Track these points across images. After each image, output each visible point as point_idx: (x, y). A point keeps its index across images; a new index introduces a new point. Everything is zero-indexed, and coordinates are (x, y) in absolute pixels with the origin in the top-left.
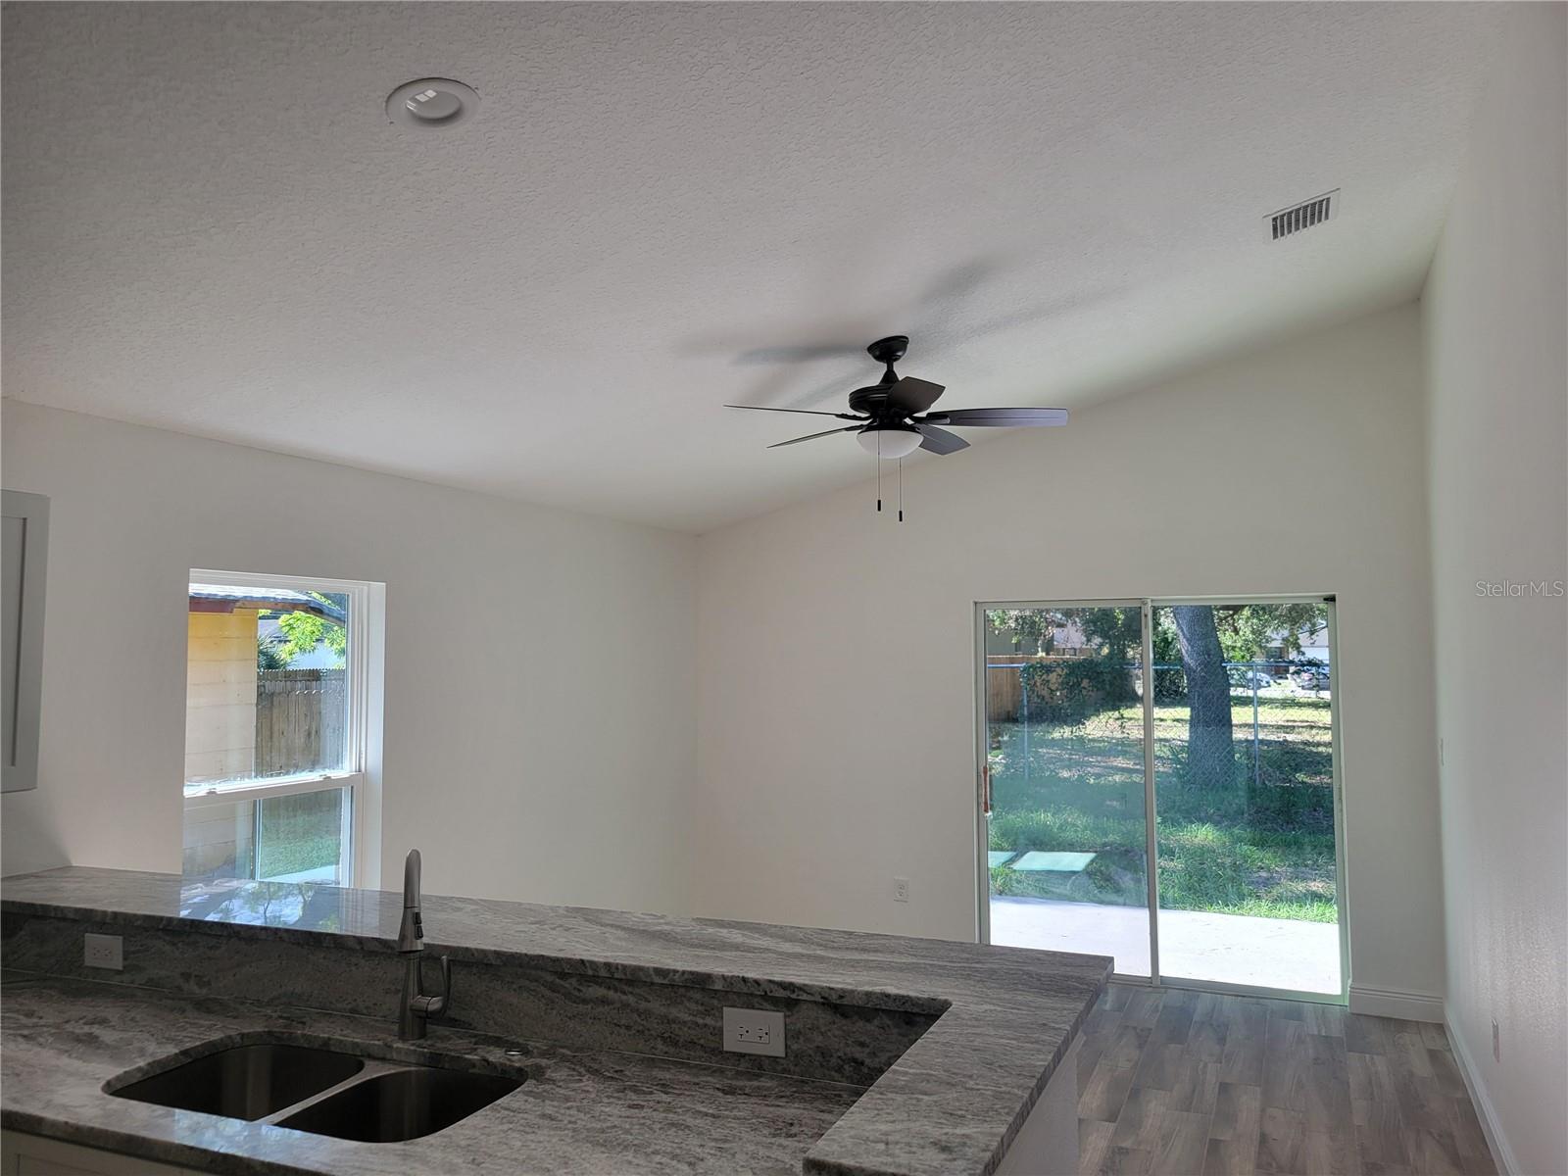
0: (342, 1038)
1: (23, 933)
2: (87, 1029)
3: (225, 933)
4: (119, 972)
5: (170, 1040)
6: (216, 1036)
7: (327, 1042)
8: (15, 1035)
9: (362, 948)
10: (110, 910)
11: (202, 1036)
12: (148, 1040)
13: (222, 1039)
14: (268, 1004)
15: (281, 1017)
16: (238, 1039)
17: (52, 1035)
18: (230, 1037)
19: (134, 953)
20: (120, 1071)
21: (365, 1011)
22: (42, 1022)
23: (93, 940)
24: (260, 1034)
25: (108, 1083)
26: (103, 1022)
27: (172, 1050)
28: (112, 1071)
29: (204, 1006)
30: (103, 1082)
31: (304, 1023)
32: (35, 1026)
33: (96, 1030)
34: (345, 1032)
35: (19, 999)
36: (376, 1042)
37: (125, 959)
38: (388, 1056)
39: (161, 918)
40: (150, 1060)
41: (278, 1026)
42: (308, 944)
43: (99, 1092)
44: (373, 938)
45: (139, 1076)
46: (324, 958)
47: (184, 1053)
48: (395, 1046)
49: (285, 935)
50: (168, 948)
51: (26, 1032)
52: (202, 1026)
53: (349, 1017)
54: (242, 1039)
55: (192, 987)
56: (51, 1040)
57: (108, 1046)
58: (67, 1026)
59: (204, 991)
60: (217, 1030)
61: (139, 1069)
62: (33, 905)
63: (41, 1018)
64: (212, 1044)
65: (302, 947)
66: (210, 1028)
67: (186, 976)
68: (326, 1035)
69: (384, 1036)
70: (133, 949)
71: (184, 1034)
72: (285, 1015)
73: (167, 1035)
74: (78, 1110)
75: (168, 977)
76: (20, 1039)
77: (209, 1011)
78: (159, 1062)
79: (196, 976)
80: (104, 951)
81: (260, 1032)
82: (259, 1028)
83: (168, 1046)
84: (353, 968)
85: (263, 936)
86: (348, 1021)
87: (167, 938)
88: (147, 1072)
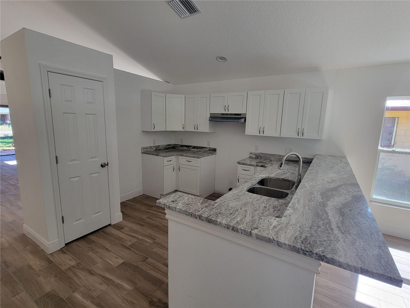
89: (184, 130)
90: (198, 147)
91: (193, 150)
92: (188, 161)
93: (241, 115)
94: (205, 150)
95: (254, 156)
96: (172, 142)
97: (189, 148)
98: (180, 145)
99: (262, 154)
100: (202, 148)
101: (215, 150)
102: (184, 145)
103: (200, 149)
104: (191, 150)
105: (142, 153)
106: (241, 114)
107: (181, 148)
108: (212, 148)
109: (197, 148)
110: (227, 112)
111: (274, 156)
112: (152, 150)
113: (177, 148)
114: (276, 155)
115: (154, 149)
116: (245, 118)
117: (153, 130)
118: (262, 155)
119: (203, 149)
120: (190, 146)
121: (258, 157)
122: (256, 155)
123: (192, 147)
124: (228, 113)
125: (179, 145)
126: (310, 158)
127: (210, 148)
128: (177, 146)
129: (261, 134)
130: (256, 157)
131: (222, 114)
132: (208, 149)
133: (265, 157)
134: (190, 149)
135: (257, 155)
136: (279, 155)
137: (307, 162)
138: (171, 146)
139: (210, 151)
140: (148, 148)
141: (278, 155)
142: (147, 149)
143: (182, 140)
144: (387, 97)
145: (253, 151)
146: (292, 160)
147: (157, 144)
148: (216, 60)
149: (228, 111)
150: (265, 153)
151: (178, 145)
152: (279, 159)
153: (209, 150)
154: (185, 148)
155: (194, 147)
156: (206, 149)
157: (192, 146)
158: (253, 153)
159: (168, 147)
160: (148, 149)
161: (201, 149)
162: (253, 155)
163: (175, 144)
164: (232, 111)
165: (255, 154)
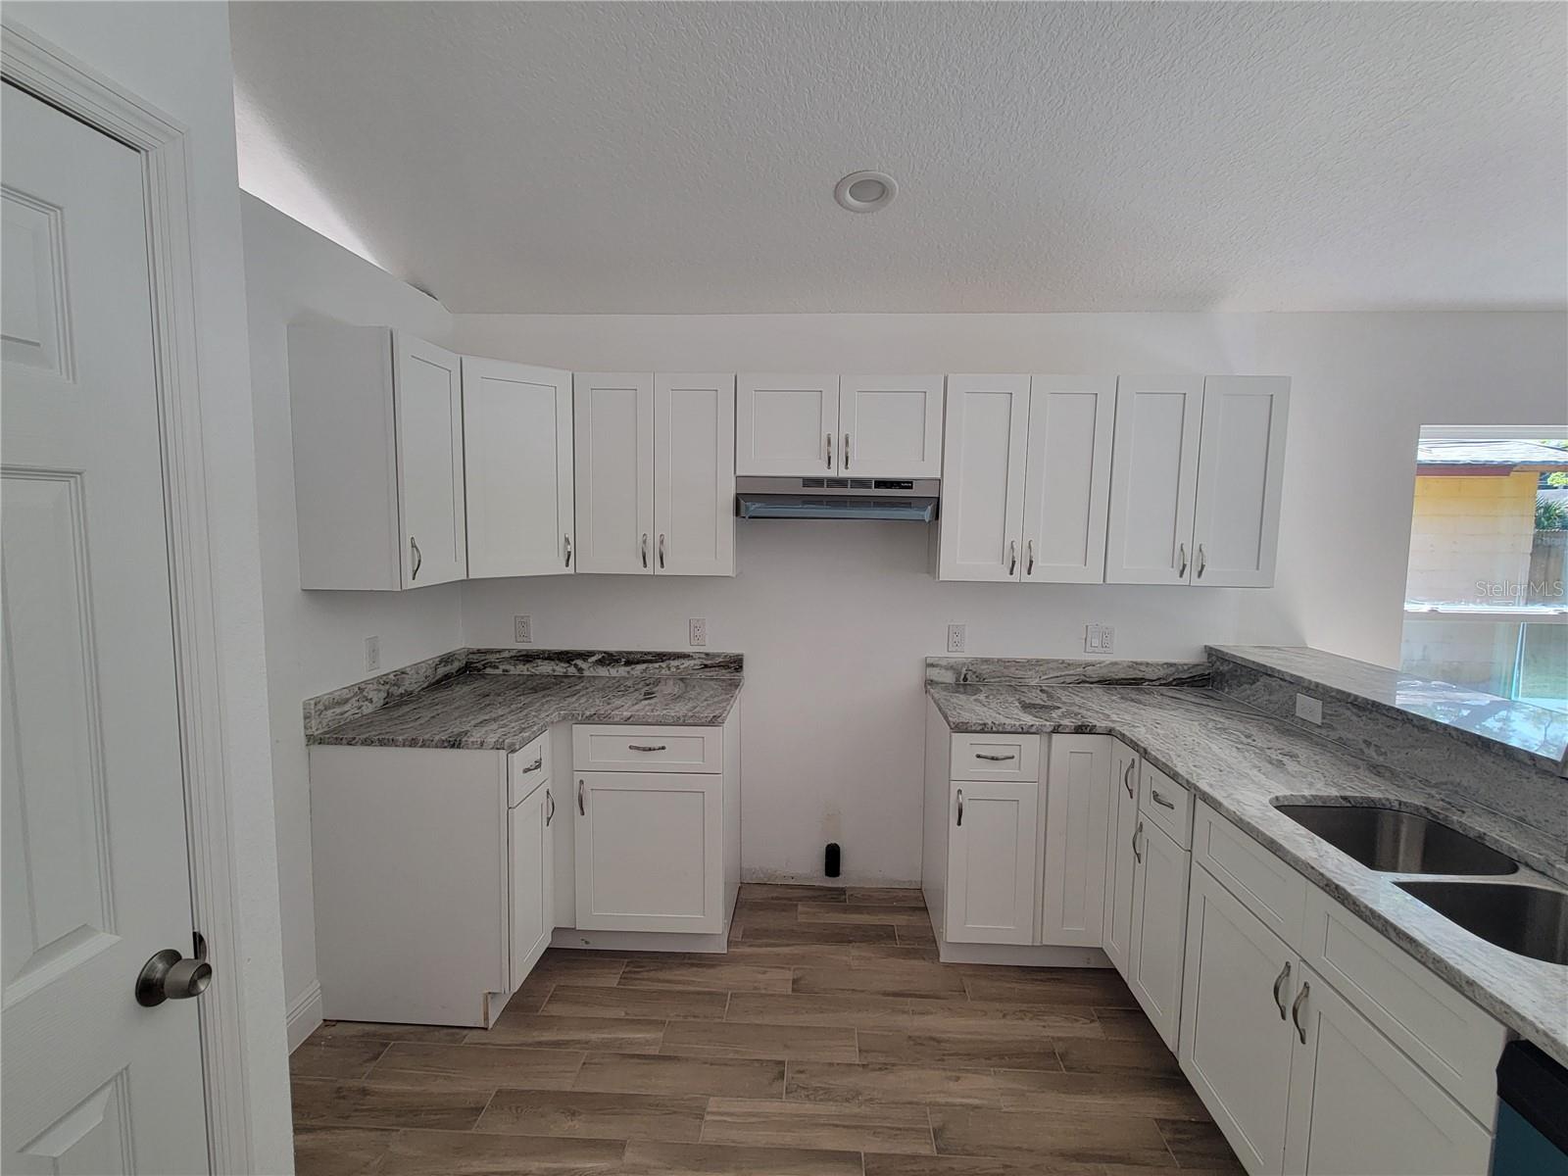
0: (1498, 838)
1: (1259, 683)
2: (1280, 757)
3: (1399, 718)
4: (1319, 726)
5: (1336, 785)
6: (1375, 794)
7: (1482, 836)
8: (1232, 746)
9: (1534, 765)
10: (1313, 680)
11: (1363, 791)
12: (1319, 779)
13: (1380, 799)
14: (1436, 786)
15: (1443, 800)
16: (1396, 804)
17: (1255, 753)
18: (1388, 799)
19: (1331, 715)
20: (1288, 793)
21: (1535, 824)
22: (1254, 743)
23: (1302, 699)
24: (1417, 808)
25: (1277, 798)
26: (1292, 756)
27: (1334, 792)
28: (1283, 791)
29: (1376, 769)
30: (1273, 796)
31: (1463, 812)
32: (1248, 744)
33: (1285, 759)
34: (1503, 834)
35: (1247, 726)
36: (1538, 856)
37: (1324, 718)
38: (1549, 873)
39: (1349, 695)
40: (1314, 793)
41: (1436, 806)
42: (1476, 745)
43: (1266, 801)
44: (1548, 759)
45: (1303, 802)
46: (1493, 762)
47: (1345, 798)
48: (1558, 866)
49: (1454, 733)
50: (1354, 718)
51: (1239, 746)
52: (1367, 783)
53: (1515, 823)
54: (1400, 805)
55: (1371, 752)
56: (1253, 756)
57: (1288, 773)
58: (1267, 751)
59: (1381, 759)
60: (1379, 790)
61: (1303, 797)
62: (1265, 666)
63: (1254, 741)
64: (1373, 800)
65: (1472, 747)
66: (1373, 787)
67: (1368, 744)
68: (1482, 830)
69: (1548, 852)
70: (1330, 712)
71: (1349, 784)
72: (1447, 800)
73: (1335, 781)
74: (1245, 807)
75: (1354, 740)
76: (1234, 749)
77: (1378, 774)
78: (1321, 797)
79: (1376, 746)
80: (1309, 709)
81: (1417, 806)
82: (1417, 800)
83: (1334, 789)
84: (1525, 781)
85: (1433, 727)
86: (1511, 826)
87: (1354, 710)
88: (1310, 801)
89: (570, 570)
90: (631, 657)
91: (602, 671)
92: (638, 748)
93: (911, 488)
94: (677, 667)
95: (949, 677)
96: (460, 637)
97: (576, 666)
98: (512, 654)
99: (986, 661)
100: (661, 657)
101: (735, 664)
102: (544, 652)
103: (644, 666)
104: (586, 673)
105: (311, 740)
106: (911, 483)
107: (523, 669)
108: (719, 655)
109: (628, 663)
110: (837, 471)
111: (1041, 668)
112: (368, 708)
113: (488, 671)
114: (1048, 662)
115: (378, 698)
116: (937, 503)
117: (410, 584)
118: (984, 669)
119: (664, 665)
120: (584, 655)
121: (965, 679)
122: (959, 674)
123: (594, 659)
124: (844, 474)
125: (506, 654)
126: (1185, 664)
127: (707, 654)
128: (492, 658)
129: (1020, 574)
130: (957, 680)
131: (809, 482)
132: (698, 662)
133: (999, 674)
134: (580, 670)
135: (964, 671)
136: (1063, 662)
137: (1174, 680)
138: (456, 665)
139: (708, 673)
140: (346, 701)
141: (1057, 661)
142: (338, 710)
143: (522, 625)
144: (1422, 426)
145: (938, 651)
146: (1117, 677)
147: (388, 665)
148: (833, 199)
149: (847, 468)
150: (999, 660)
151: (499, 651)
152: (1061, 680)
153: (706, 666)
154: (546, 668)
155: (609, 659)
156: (687, 663)
157: (591, 654)
158: (940, 663)
159: (442, 671)
160: (346, 707)
161: (657, 665)
162: (943, 671)
163: (475, 646)
164: (868, 465)
165: (950, 668)
